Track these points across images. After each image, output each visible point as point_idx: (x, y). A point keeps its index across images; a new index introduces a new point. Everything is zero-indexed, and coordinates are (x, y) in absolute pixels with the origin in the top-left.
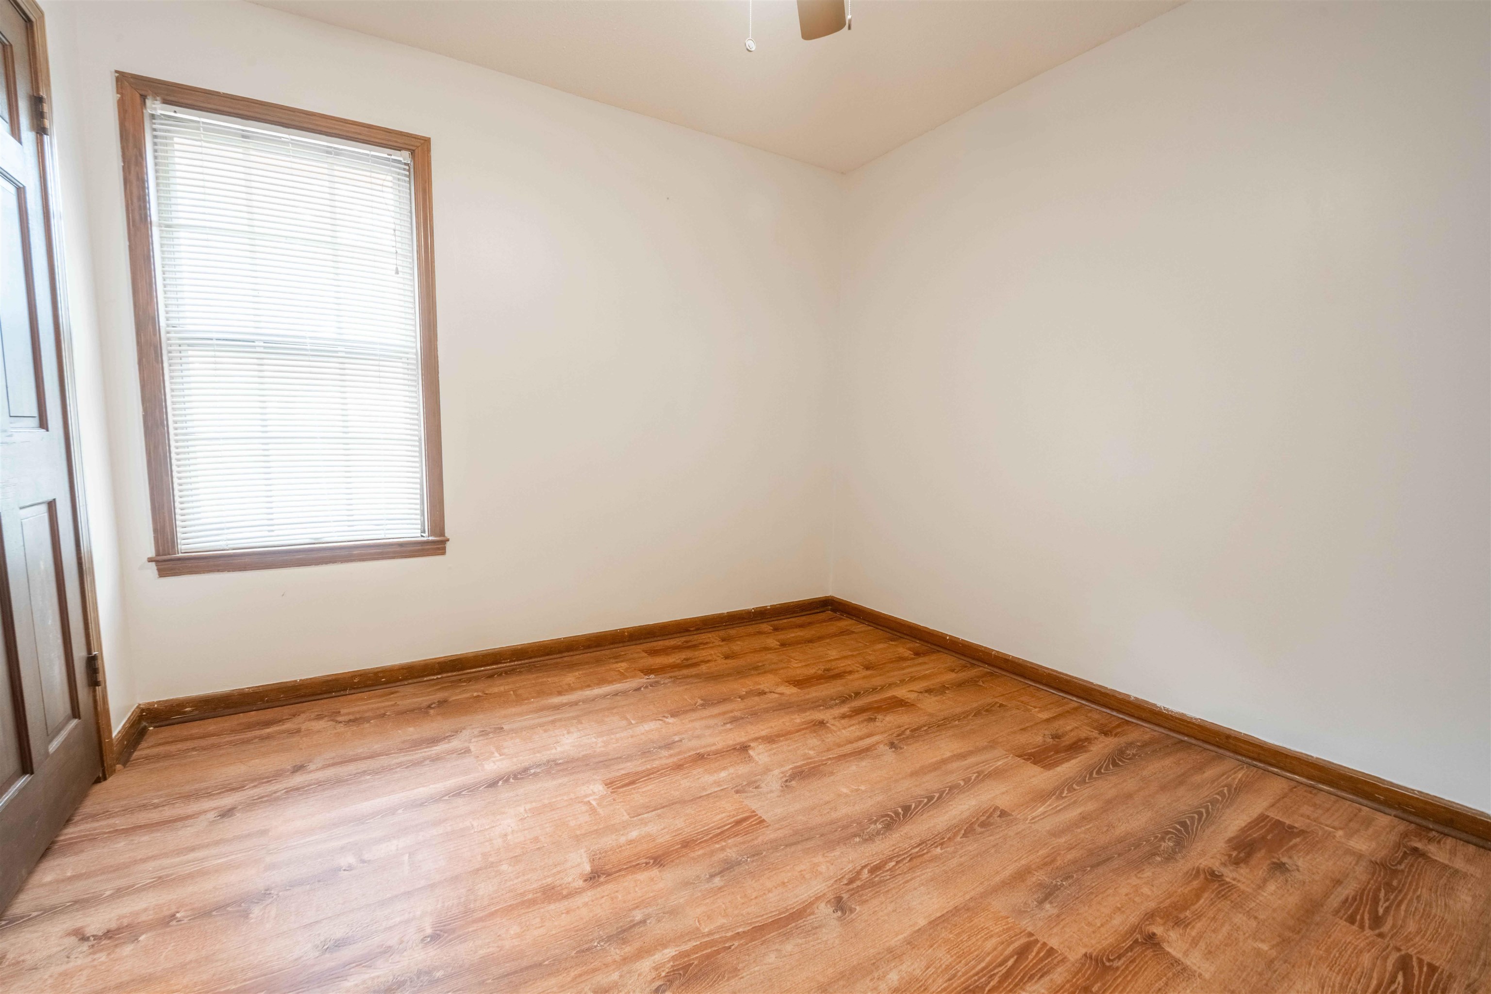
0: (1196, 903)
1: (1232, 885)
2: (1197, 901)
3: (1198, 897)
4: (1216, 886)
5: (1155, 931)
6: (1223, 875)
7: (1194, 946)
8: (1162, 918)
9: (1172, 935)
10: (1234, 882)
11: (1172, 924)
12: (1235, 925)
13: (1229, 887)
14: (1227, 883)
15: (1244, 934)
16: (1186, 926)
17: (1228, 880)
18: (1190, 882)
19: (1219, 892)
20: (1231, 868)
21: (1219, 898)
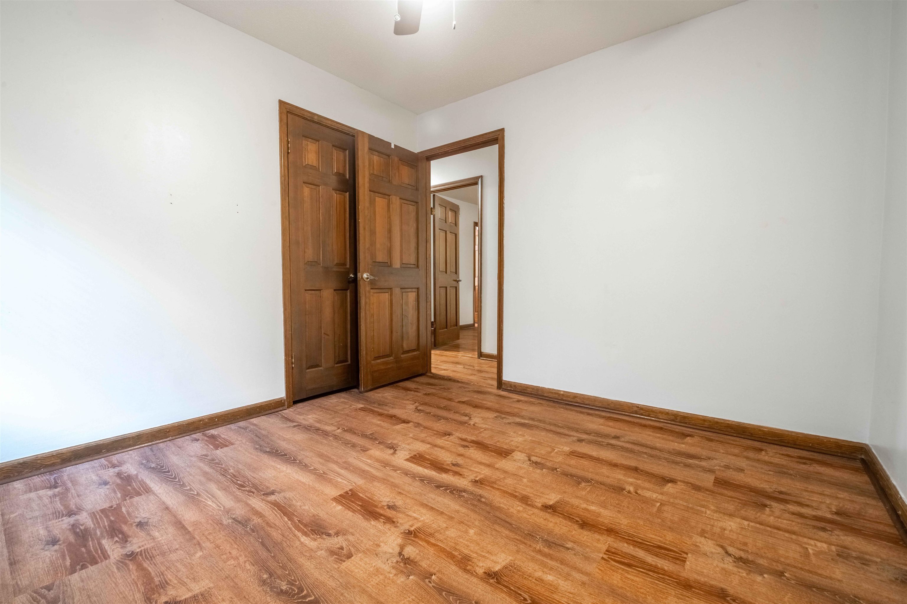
0: (150, 573)
1: (144, 550)
2: (148, 571)
3: (144, 569)
4: (140, 558)
5: (164, 601)
6: (132, 552)
7: (185, 585)
8: (154, 594)
9: (171, 593)
10: (143, 548)
11: (162, 590)
12: (177, 560)
13: (145, 552)
14: (141, 551)
15: (187, 559)
16: (167, 583)
17: (138, 550)
18: (129, 569)
19: (147, 558)
20: (129, 545)
21: (152, 560)
